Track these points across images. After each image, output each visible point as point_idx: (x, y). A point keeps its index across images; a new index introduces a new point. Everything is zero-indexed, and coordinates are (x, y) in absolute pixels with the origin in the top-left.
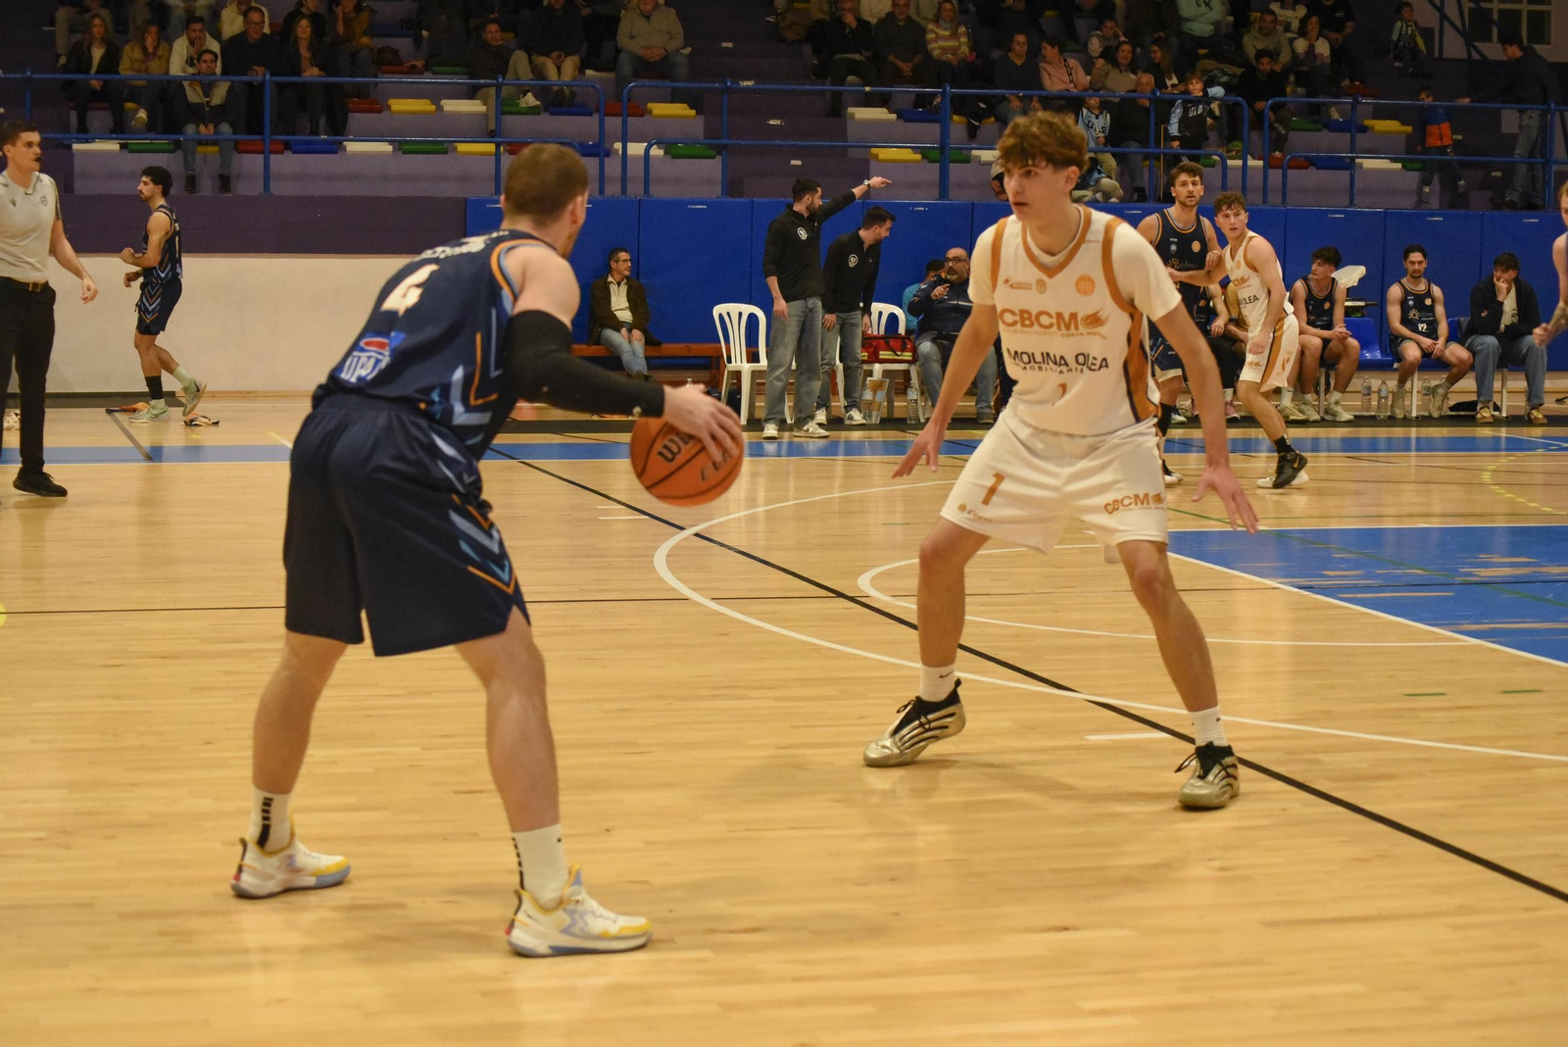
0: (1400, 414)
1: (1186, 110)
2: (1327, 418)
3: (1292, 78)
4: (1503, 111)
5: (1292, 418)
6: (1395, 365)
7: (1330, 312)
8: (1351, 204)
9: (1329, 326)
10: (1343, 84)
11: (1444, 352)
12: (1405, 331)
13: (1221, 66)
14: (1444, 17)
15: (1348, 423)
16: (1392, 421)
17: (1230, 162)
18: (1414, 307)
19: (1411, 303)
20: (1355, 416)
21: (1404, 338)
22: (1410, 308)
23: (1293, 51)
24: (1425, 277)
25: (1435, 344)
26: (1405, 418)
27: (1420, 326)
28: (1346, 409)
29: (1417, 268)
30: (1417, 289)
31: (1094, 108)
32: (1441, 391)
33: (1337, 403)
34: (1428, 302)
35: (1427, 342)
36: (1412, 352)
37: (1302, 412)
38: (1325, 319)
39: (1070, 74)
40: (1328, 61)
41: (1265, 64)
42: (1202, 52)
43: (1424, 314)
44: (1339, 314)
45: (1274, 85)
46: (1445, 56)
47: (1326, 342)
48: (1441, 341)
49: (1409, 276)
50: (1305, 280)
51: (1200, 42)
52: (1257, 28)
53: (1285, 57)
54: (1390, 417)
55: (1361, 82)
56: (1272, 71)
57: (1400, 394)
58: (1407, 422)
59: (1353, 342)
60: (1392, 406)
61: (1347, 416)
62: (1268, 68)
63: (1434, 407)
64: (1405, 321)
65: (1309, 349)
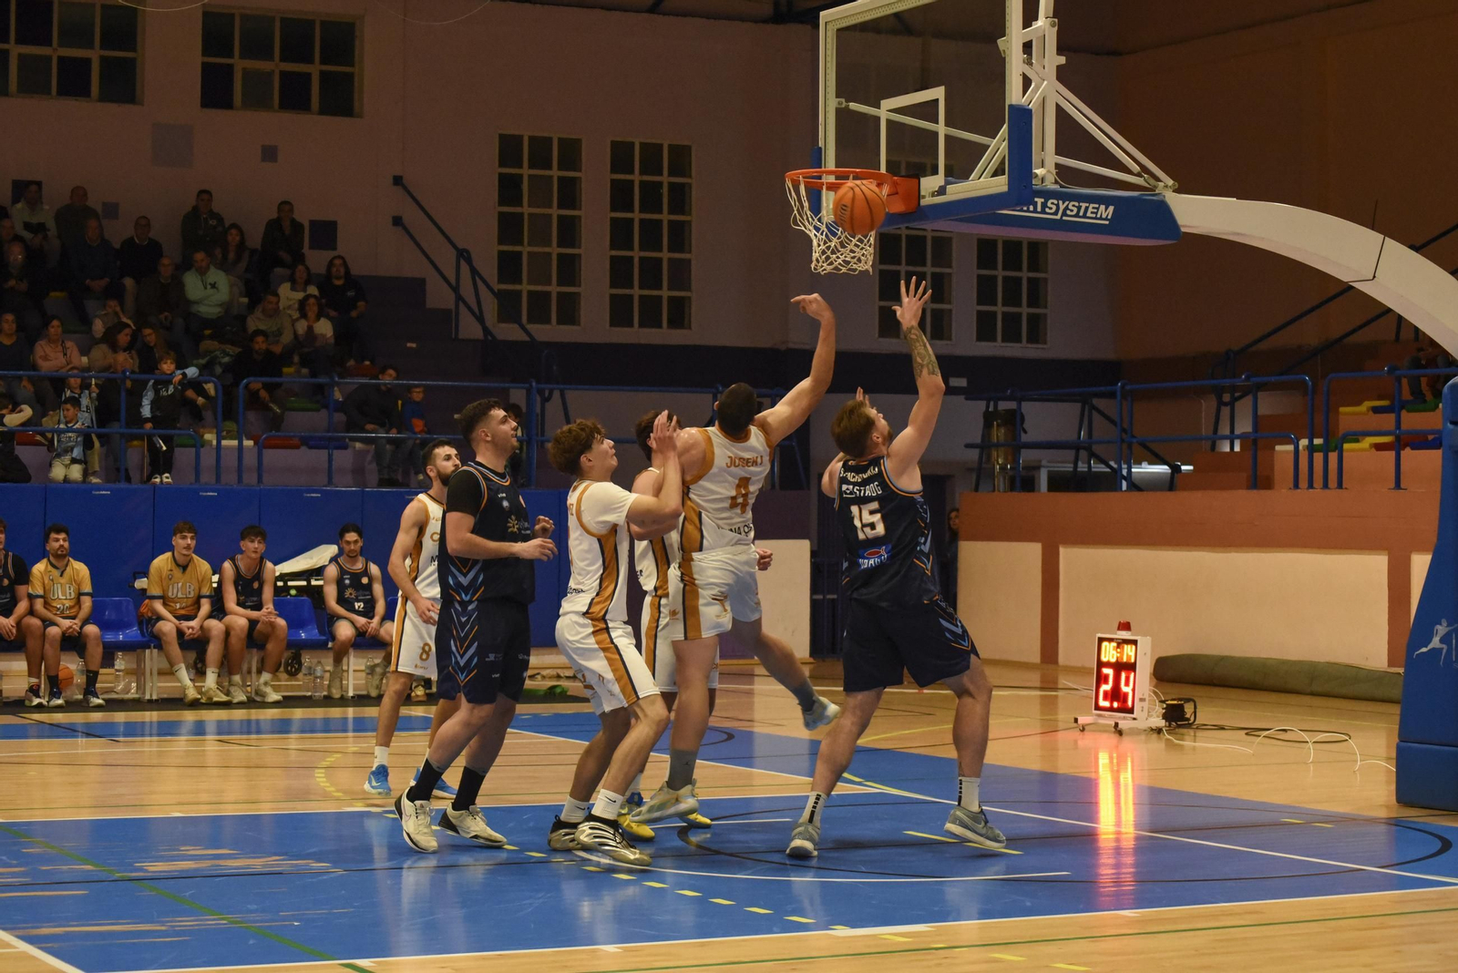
0: (336, 694)
1: (157, 392)
2: (258, 699)
3: (296, 359)
4: (511, 390)
5: (215, 699)
6: (330, 645)
7: (260, 592)
8: (330, 482)
9: (258, 607)
10: (348, 364)
11: (379, 631)
12: (340, 610)
13: (223, 346)
14: (459, 298)
15: (276, 704)
16: (328, 701)
17: (224, 443)
18: (351, 585)
19: (347, 582)
20: (283, 697)
21: (340, 617)
22: (346, 587)
23: (295, 333)
24: (361, 555)
25: (369, 623)
26: (342, 697)
27: (357, 605)
28: (276, 689)
29: (352, 548)
30: (355, 568)
31: (76, 388)
32: (379, 670)
33: (266, 684)
34: (365, 580)
35: (361, 620)
36: (344, 630)
37: (228, 694)
38: (255, 599)
39: (65, 354)
40: (332, 341)
41: (260, 344)
42: (207, 332)
43: (361, 592)
44: (268, 593)
45: (271, 364)
46: (461, 337)
47: (253, 623)
48: (376, 620)
49: (345, 555)
50: (233, 560)
51: (207, 323)
52: (260, 310)
53: (287, 338)
54: (326, 697)
55: (372, 362)
56: (268, 352)
57: (338, 674)
58: (343, 702)
59: (281, 622)
60: (329, 686)
61: (274, 696)
62: (264, 346)
63: (372, 685)
64: (341, 600)
65: (233, 629)
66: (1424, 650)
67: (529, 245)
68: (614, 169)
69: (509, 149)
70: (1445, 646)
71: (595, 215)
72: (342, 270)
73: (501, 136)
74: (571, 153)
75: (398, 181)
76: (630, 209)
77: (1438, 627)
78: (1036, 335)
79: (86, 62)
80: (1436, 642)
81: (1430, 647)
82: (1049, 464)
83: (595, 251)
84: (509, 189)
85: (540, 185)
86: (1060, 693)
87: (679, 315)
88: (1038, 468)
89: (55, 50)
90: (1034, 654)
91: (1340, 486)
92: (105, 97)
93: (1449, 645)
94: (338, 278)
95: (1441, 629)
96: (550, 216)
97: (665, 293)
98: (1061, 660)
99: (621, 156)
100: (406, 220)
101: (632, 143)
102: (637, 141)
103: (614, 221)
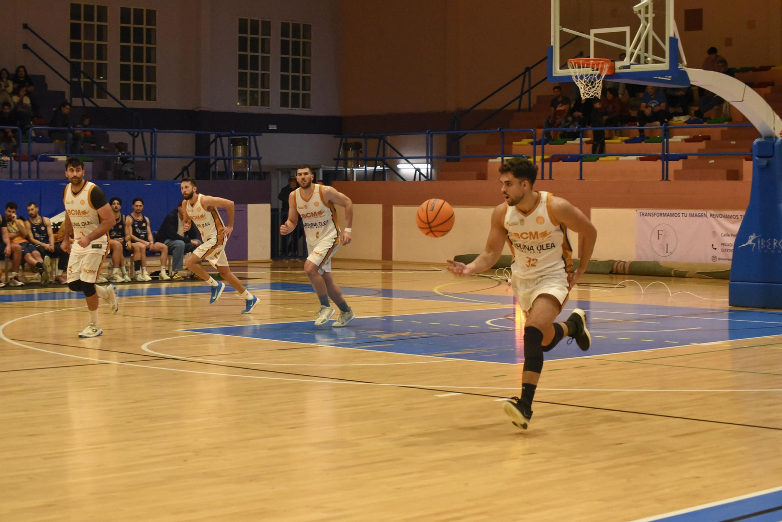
19: (136, 225)
22: (137, 228)
27: (141, 235)
29: (138, 208)
30: (139, 219)
34: (143, 225)
43: (142, 230)
64: (134, 233)
66: (744, 245)
67: (85, 59)
68: (122, 21)
69: (75, 11)
70: (754, 244)
71: (113, 43)
73: (71, 5)
74: (102, 13)
75: (25, 26)
76: (129, 41)
77: (751, 236)
80: (750, 242)
81: (747, 244)
82: (325, 167)
83: (113, 62)
84: (75, 31)
85: (89, 28)
86: (393, 272)
87: (151, 94)
88: (318, 169)
90: (378, 256)
91: (550, 178)
93: (756, 243)
94: (22, 77)
95: (753, 237)
96: (93, 44)
97: (144, 83)
98: (394, 258)
99: (125, 15)
100: (29, 45)
101: (130, 9)
102: (132, 8)
103: (122, 47)
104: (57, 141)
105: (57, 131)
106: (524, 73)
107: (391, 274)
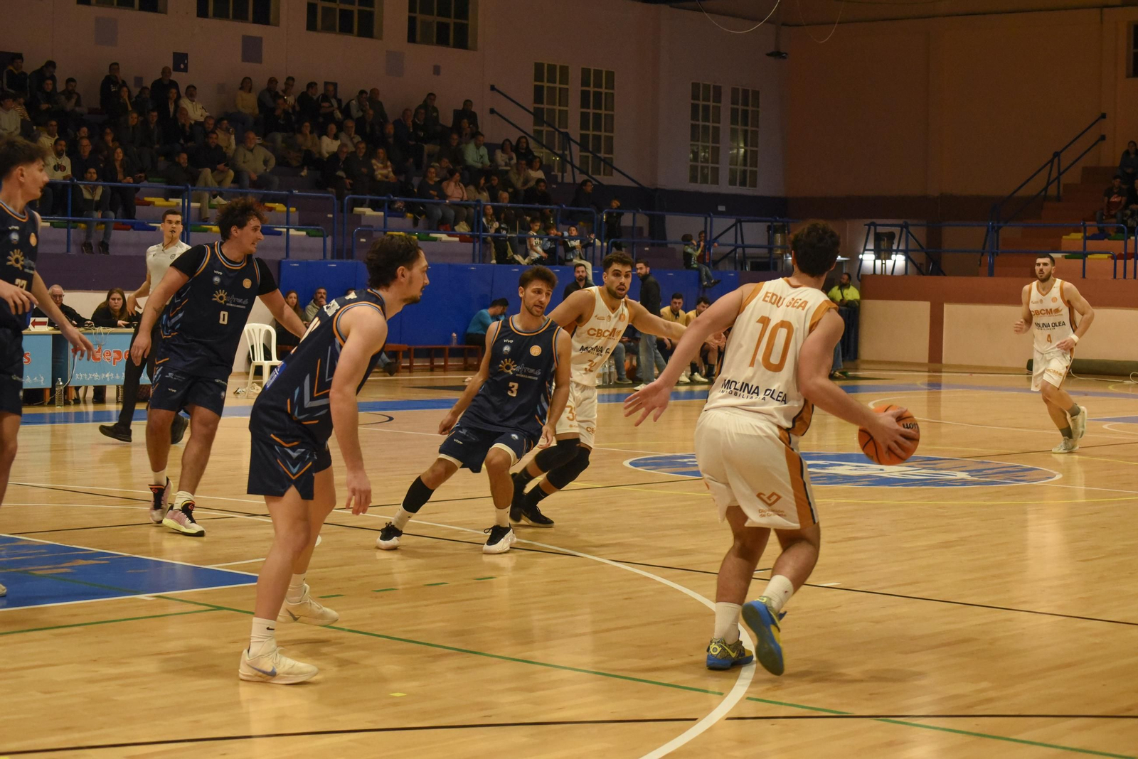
68: (582, 85)
69: (539, 68)
71: (574, 110)
72: (525, 145)
73: (536, 63)
75: (493, 88)
76: (589, 108)
78: (754, 185)
79: (352, 12)
84: (538, 94)
89: (338, 5)
92: (360, 34)
101: (590, 69)
102: (592, 68)
103: (582, 113)
104: (581, 223)
105: (581, 212)
106: (1052, 161)
107: (941, 376)
